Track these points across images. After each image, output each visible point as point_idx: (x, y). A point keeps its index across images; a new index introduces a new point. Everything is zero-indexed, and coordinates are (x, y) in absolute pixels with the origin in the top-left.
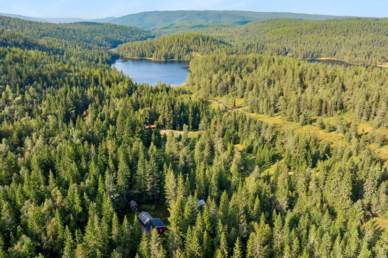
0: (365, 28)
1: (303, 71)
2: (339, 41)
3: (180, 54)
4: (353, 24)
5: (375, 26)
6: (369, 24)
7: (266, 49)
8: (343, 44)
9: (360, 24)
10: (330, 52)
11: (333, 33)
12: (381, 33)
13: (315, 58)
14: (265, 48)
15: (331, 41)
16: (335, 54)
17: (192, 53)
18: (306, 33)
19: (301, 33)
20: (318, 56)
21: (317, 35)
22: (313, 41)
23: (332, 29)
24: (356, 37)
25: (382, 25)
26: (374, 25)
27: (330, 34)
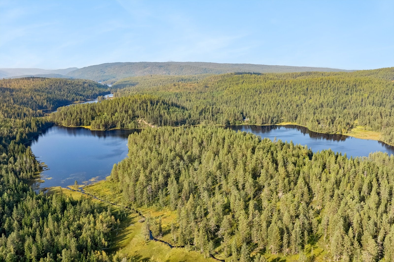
0: (325, 87)
1: (257, 164)
2: (299, 102)
3: (124, 121)
4: (312, 81)
5: (334, 85)
6: (328, 82)
7: (222, 113)
8: (303, 105)
9: (319, 82)
10: (291, 116)
11: (293, 92)
12: (341, 92)
13: (276, 123)
14: (221, 111)
15: (291, 102)
16: (296, 118)
17: (138, 119)
18: (265, 92)
19: (260, 91)
20: (277, 121)
21: (276, 95)
22: (272, 102)
23: (291, 87)
24: (317, 96)
25: (340, 83)
26: (333, 83)
27: (289, 93)
